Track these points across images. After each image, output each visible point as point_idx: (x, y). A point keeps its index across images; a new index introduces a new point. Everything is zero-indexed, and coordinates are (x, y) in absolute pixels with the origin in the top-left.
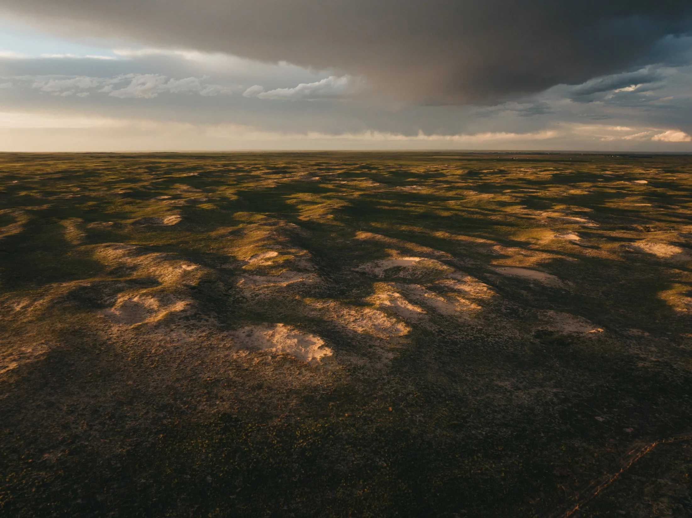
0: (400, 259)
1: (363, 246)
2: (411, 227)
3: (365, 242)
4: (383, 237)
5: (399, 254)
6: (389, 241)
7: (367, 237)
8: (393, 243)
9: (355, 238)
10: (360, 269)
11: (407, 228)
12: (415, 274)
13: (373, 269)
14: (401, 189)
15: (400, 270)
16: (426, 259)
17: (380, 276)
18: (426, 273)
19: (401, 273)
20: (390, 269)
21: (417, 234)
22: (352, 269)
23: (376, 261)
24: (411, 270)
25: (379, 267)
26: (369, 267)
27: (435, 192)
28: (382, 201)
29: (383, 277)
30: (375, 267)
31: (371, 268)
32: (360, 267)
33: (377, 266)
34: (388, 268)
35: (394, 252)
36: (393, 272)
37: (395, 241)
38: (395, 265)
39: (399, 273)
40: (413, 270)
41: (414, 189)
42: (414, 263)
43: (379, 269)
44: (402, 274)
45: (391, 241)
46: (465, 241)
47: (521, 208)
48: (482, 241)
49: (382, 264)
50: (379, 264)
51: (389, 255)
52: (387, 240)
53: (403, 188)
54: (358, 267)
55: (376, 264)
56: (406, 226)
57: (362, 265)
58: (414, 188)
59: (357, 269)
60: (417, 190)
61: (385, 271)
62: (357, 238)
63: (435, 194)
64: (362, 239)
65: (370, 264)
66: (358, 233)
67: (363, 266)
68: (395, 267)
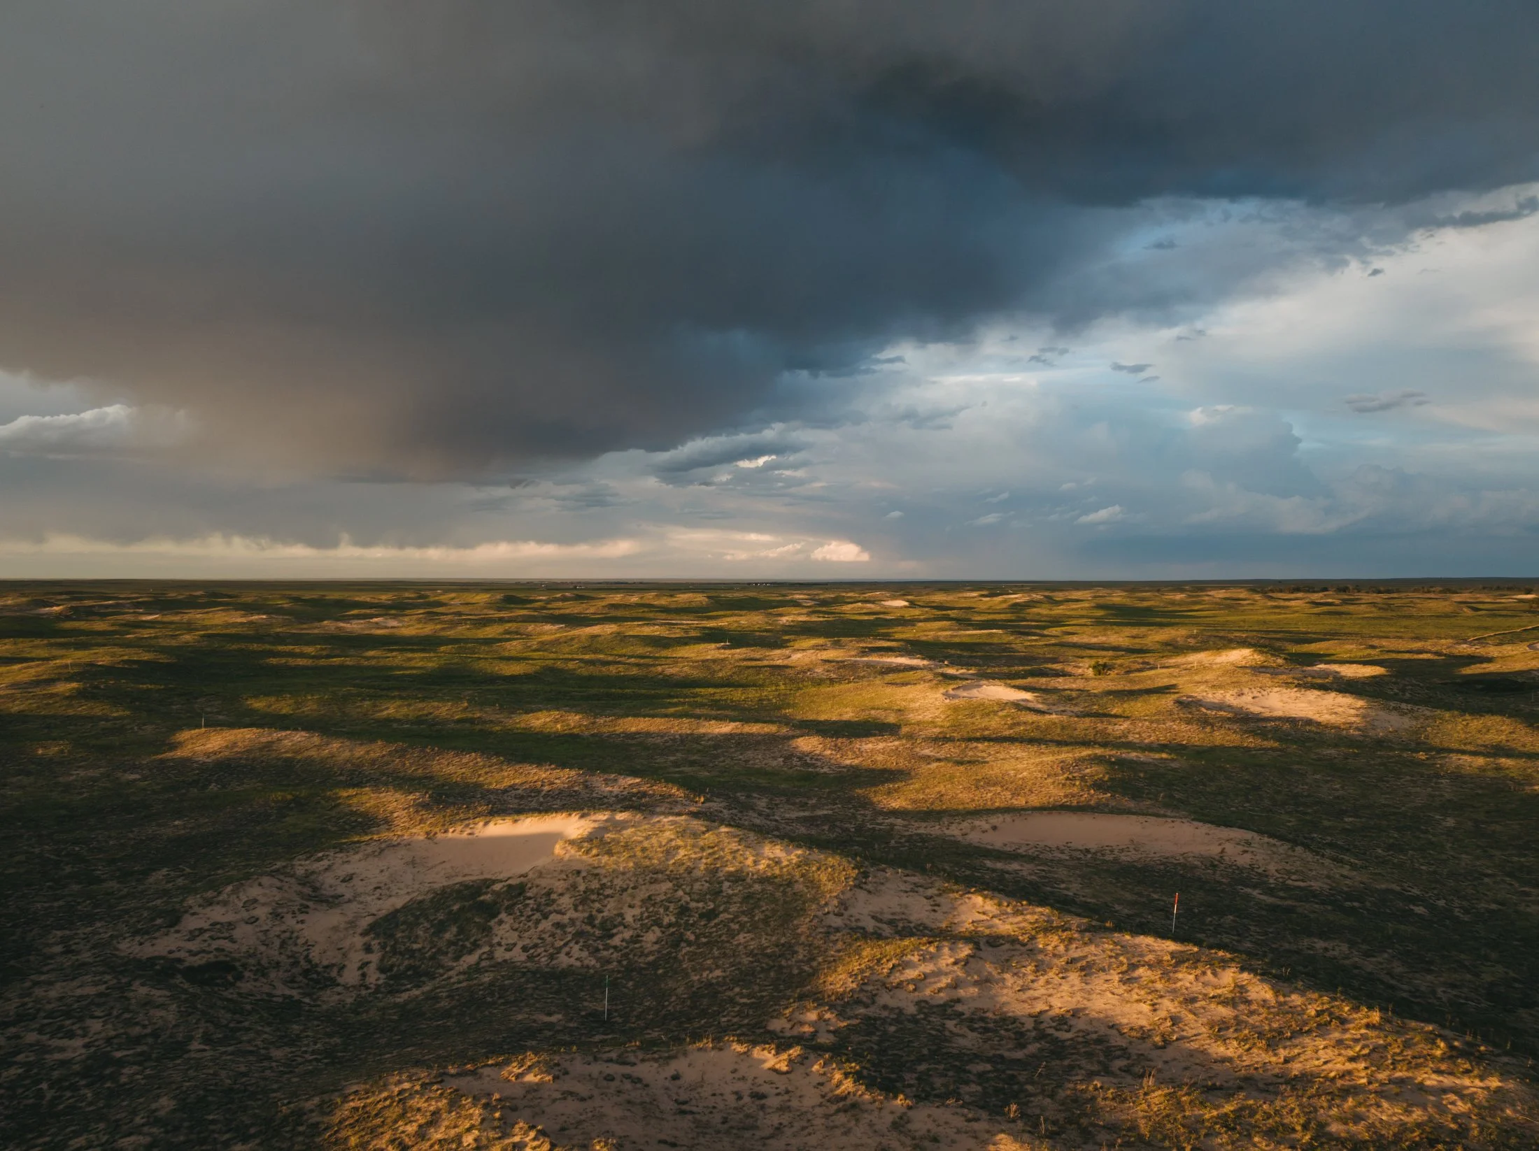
0: (456, 833)
1: (213, 787)
2: (420, 705)
3: (225, 768)
4: (316, 740)
5: (425, 806)
6: (347, 754)
7: (235, 744)
8: (373, 762)
9: (169, 755)
10: (193, 936)
11: (404, 710)
12: (608, 929)
13: (290, 922)
14: (339, 628)
15: (490, 911)
16: (620, 816)
17: (351, 976)
18: (684, 910)
19: (504, 929)
20: (414, 912)
21: (452, 725)
22: (128, 947)
23: (301, 866)
24: (566, 901)
25: (333, 901)
26: (261, 912)
27: (443, 629)
28: (280, 648)
29: (374, 977)
30: (304, 909)
31: (276, 915)
32: (190, 923)
33: (317, 897)
34: (399, 903)
35: (394, 802)
36: (441, 928)
37: (377, 750)
38: (438, 879)
39: (487, 930)
40: (583, 900)
41: (378, 626)
42: (573, 851)
43: (334, 918)
44: (512, 937)
45: (360, 751)
46: (660, 735)
47: (719, 648)
48: (726, 728)
49: (348, 879)
50: (329, 882)
51: (368, 822)
52: (339, 750)
53: (342, 624)
54: (174, 919)
55: (306, 880)
56: (398, 703)
57: (210, 903)
58: (377, 623)
59: (166, 945)
60: (386, 628)
61: (384, 927)
62: (179, 753)
63: (443, 634)
64: (208, 755)
65: (262, 891)
66: (184, 735)
67: (218, 914)
68: (442, 897)
